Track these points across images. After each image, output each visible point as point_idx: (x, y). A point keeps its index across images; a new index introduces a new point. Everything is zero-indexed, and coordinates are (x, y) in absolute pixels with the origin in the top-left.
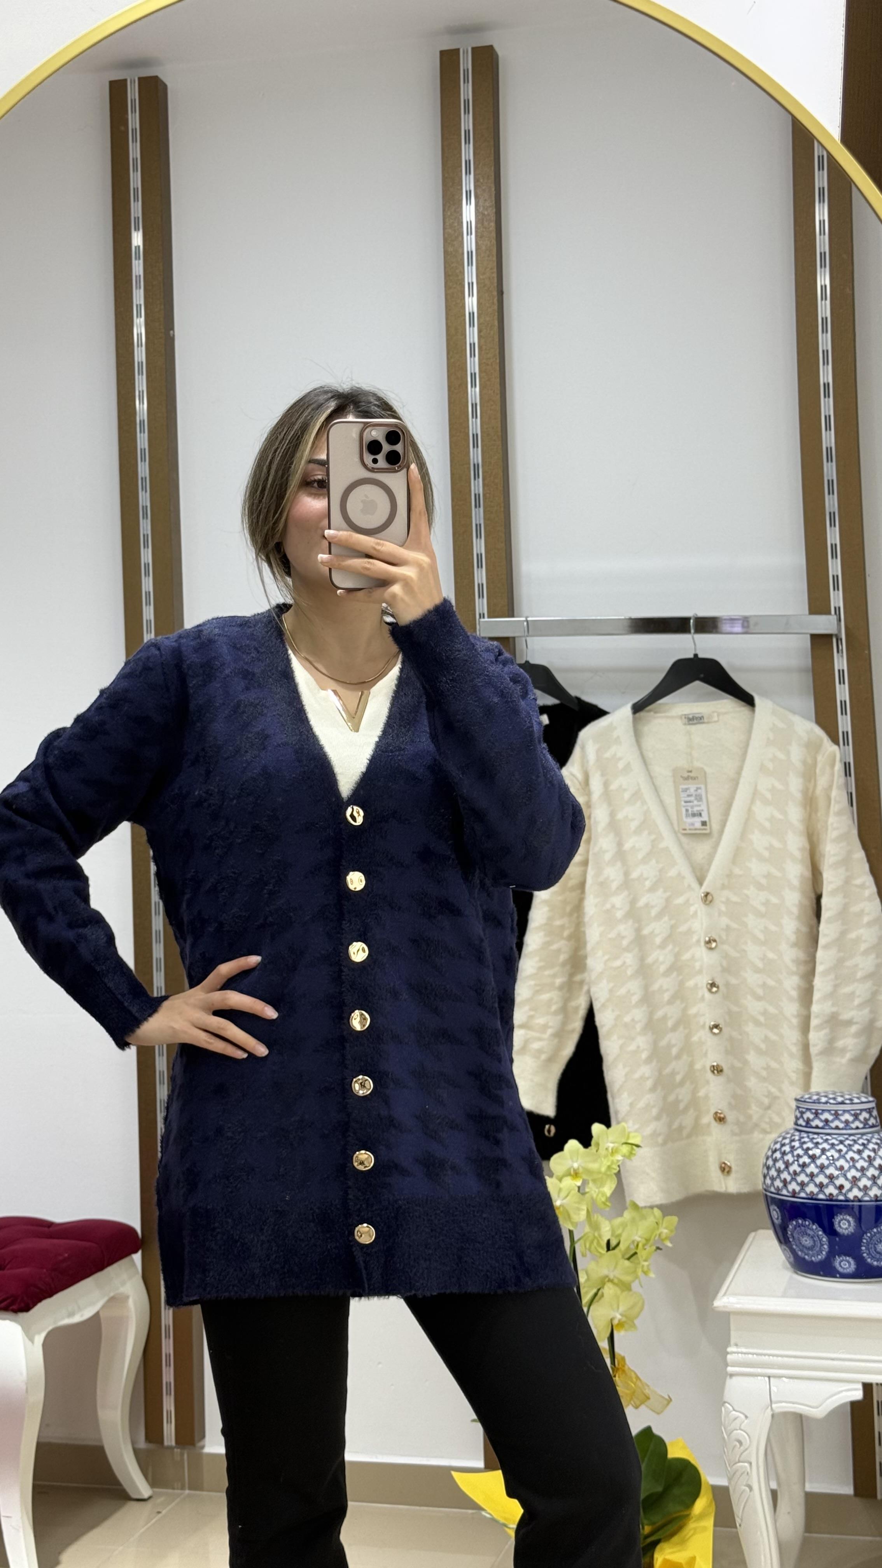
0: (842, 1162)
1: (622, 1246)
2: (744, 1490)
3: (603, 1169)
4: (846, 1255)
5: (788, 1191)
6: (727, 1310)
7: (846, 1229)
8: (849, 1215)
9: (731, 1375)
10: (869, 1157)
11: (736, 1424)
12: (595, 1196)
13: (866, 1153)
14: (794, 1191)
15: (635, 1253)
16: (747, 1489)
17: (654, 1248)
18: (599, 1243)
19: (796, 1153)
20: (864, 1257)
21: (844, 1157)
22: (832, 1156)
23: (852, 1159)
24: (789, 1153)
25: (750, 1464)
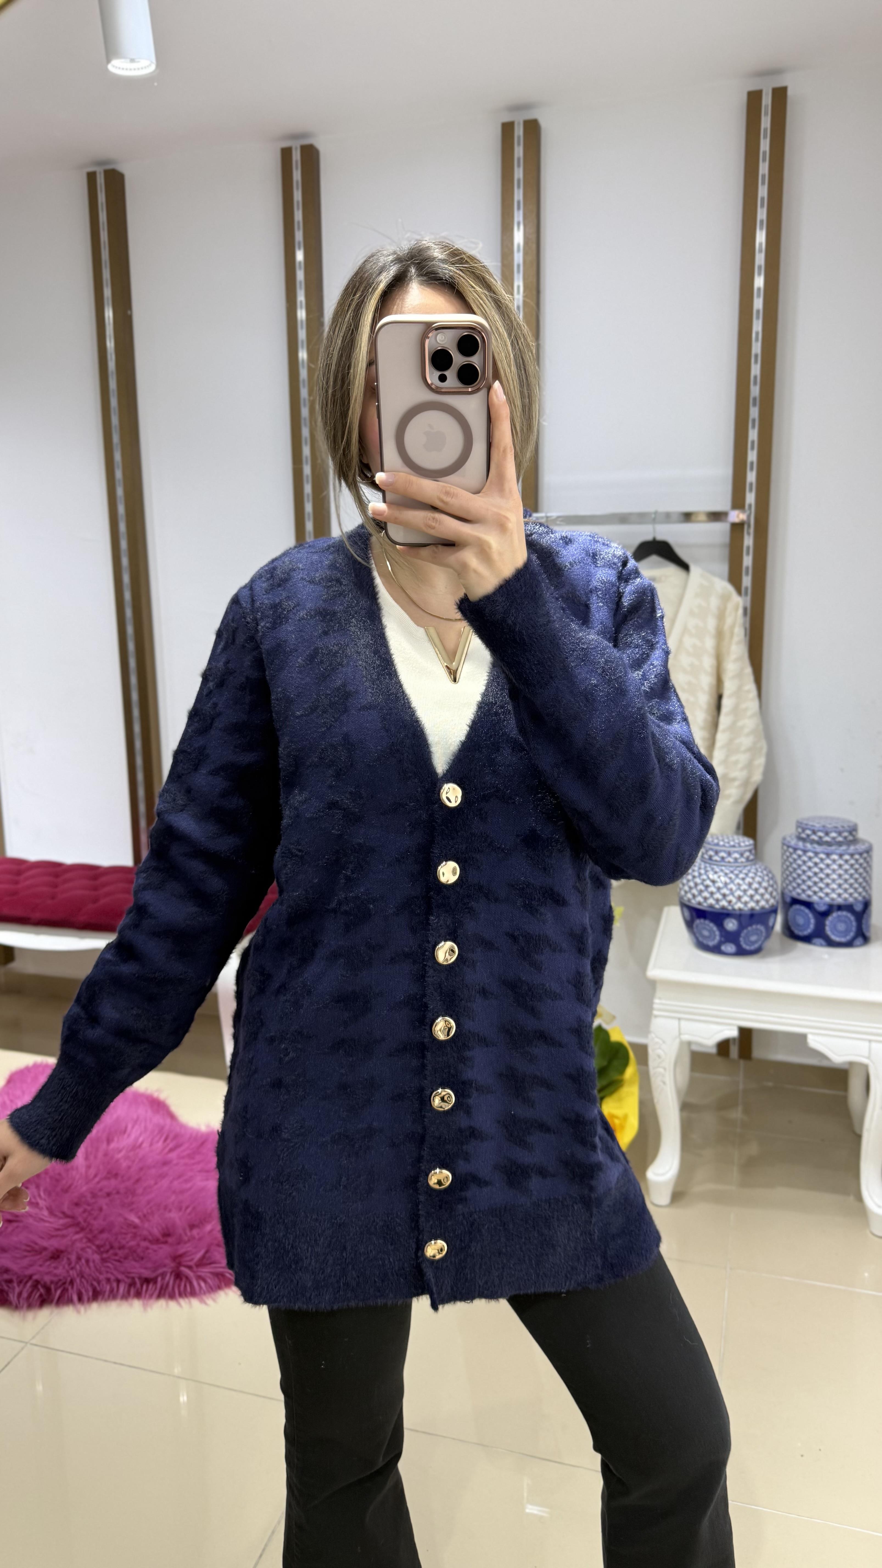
0: (731, 886)
4: (730, 942)
5: (696, 901)
6: (654, 978)
7: (732, 927)
8: (734, 919)
9: (656, 1016)
10: (749, 882)
11: (657, 1046)
13: (748, 880)
14: (700, 901)
16: (662, 1084)
19: (702, 878)
20: (741, 944)
21: (732, 881)
22: (725, 881)
23: (739, 885)
24: (697, 877)
25: (665, 1069)
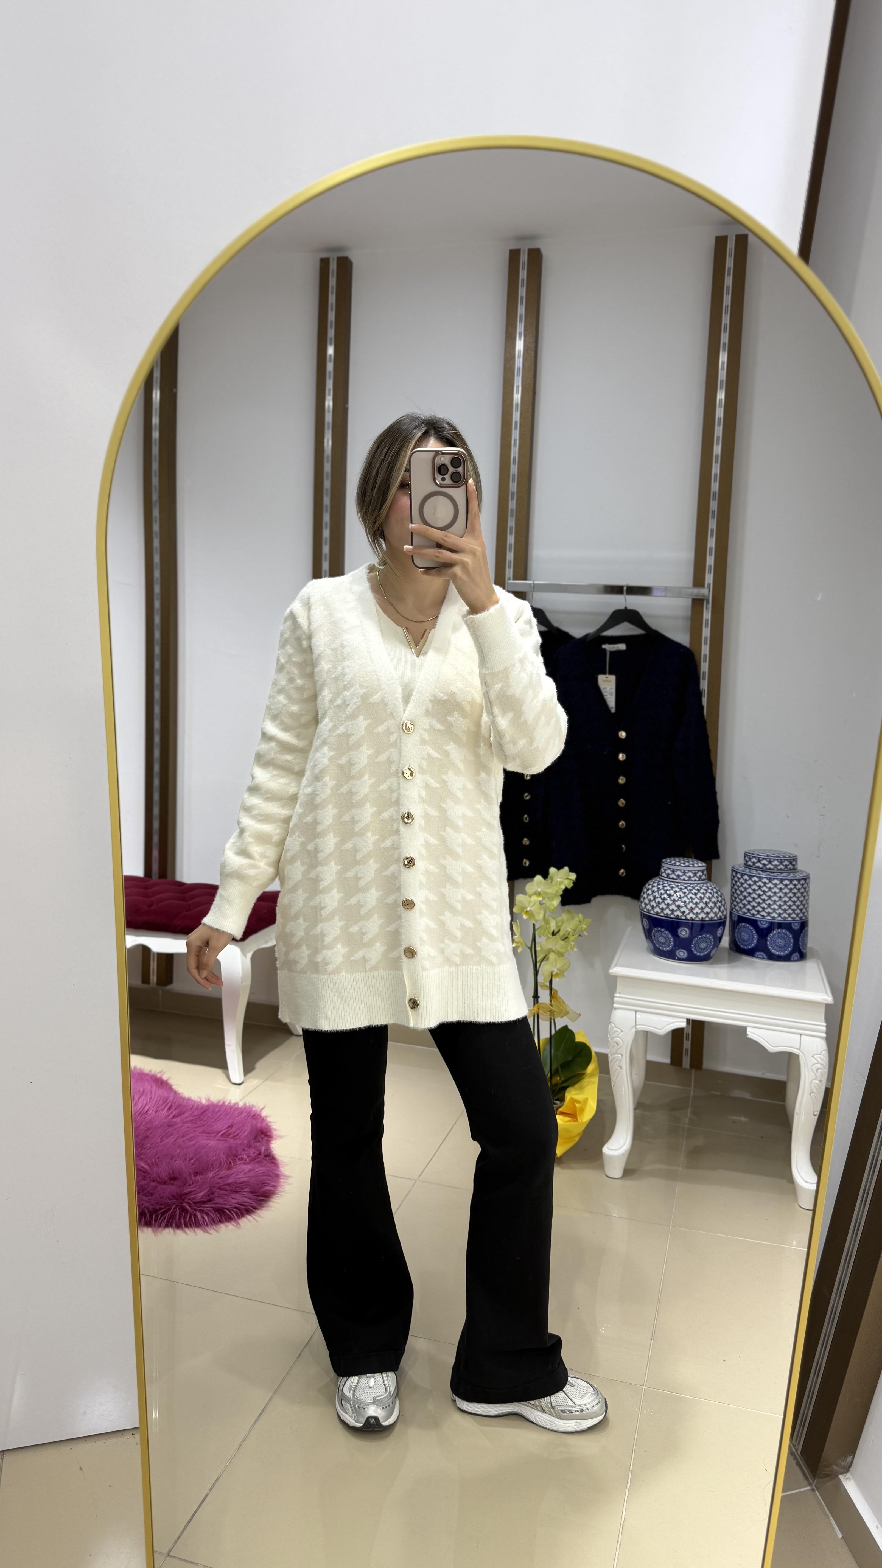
0: (685, 899)
1: (561, 933)
2: (617, 1069)
3: (554, 892)
4: (682, 948)
5: (654, 912)
6: (616, 975)
7: (684, 935)
8: (687, 928)
9: (615, 1009)
10: (701, 897)
11: (615, 1034)
12: (548, 905)
14: (657, 912)
15: (567, 937)
16: (619, 1068)
17: (577, 935)
18: (548, 932)
19: (660, 892)
20: (692, 951)
22: (680, 895)
24: (656, 891)
25: (622, 1055)
